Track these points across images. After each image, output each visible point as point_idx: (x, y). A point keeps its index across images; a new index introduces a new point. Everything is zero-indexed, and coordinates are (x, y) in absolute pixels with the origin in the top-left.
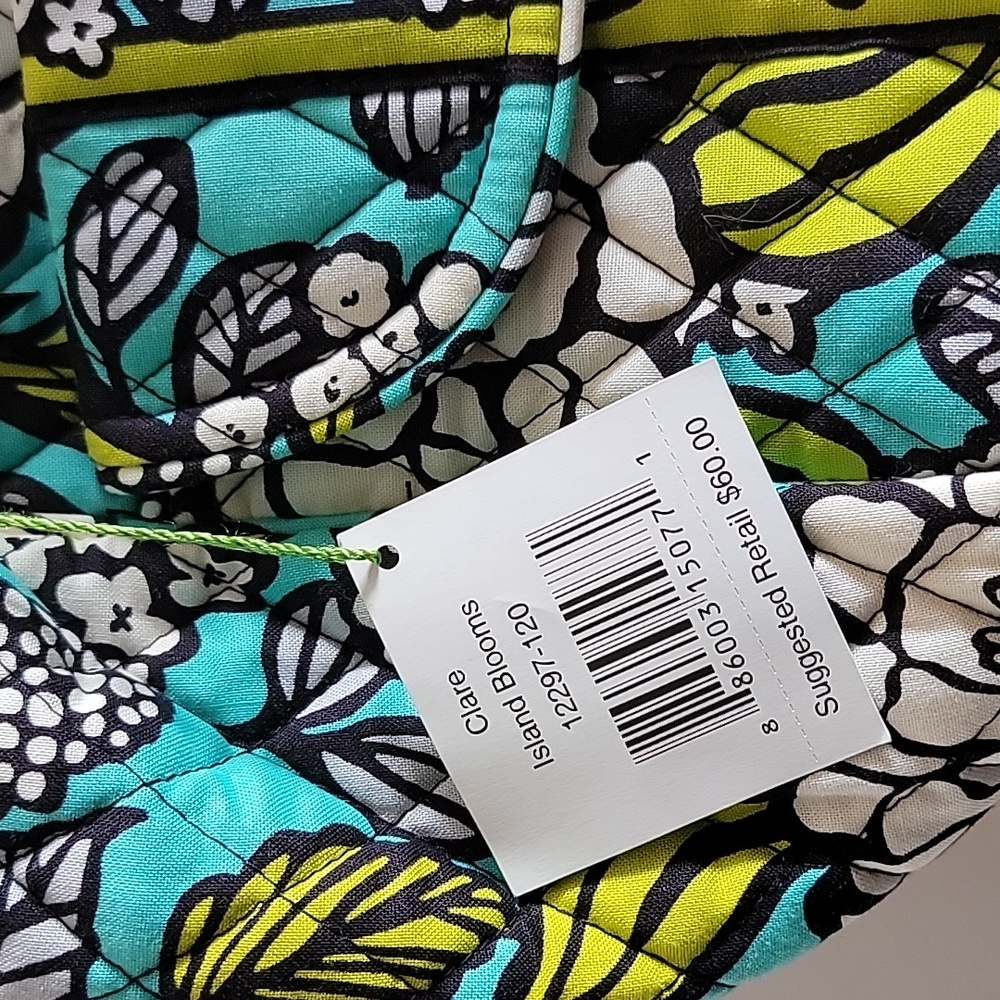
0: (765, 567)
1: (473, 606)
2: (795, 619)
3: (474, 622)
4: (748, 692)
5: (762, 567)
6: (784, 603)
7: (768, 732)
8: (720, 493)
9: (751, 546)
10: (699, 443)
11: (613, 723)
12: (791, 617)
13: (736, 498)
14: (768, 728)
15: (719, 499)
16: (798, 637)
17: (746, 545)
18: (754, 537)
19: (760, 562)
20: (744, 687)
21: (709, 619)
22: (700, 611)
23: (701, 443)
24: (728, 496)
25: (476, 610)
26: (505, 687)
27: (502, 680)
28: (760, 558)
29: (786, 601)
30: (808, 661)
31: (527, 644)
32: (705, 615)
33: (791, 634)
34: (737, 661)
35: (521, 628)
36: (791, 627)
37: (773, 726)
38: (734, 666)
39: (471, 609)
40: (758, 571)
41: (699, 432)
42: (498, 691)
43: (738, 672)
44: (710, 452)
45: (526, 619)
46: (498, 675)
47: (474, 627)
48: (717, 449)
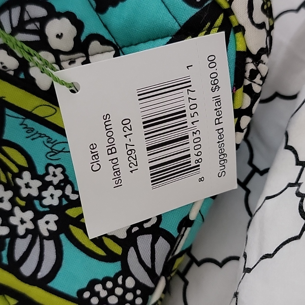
0: (220, 119)
1: (108, 116)
2: (223, 141)
3: (107, 124)
4: (199, 166)
5: (218, 119)
6: (221, 134)
7: (200, 181)
8: (213, 87)
9: (217, 110)
10: (211, 66)
11: (149, 172)
12: (222, 140)
13: (218, 91)
14: (201, 180)
15: (212, 90)
16: (222, 148)
17: (216, 109)
18: (219, 107)
19: (218, 117)
20: (198, 164)
21: (196, 136)
22: (193, 133)
23: (211, 65)
24: (215, 89)
25: (109, 118)
26: (112, 153)
27: (111, 150)
28: (219, 115)
29: (222, 133)
30: (222, 157)
31: (126, 136)
32: (194, 134)
33: (220, 146)
34: (199, 154)
35: (125, 129)
36: (221, 143)
37: (202, 179)
38: (197, 155)
39: (107, 118)
40: (217, 120)
41: (212, 61)
42: (109, 154)
43: (198, 158)
44: (213, 70)
45: (128, 126)
46: (110, 147)
47: (106, 126)
48: (216, 69)
